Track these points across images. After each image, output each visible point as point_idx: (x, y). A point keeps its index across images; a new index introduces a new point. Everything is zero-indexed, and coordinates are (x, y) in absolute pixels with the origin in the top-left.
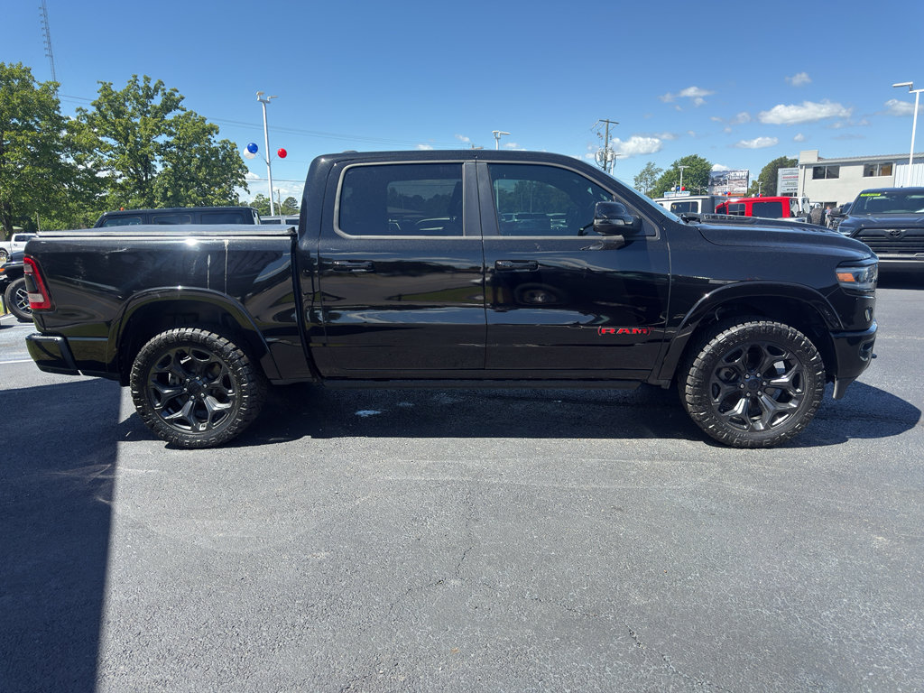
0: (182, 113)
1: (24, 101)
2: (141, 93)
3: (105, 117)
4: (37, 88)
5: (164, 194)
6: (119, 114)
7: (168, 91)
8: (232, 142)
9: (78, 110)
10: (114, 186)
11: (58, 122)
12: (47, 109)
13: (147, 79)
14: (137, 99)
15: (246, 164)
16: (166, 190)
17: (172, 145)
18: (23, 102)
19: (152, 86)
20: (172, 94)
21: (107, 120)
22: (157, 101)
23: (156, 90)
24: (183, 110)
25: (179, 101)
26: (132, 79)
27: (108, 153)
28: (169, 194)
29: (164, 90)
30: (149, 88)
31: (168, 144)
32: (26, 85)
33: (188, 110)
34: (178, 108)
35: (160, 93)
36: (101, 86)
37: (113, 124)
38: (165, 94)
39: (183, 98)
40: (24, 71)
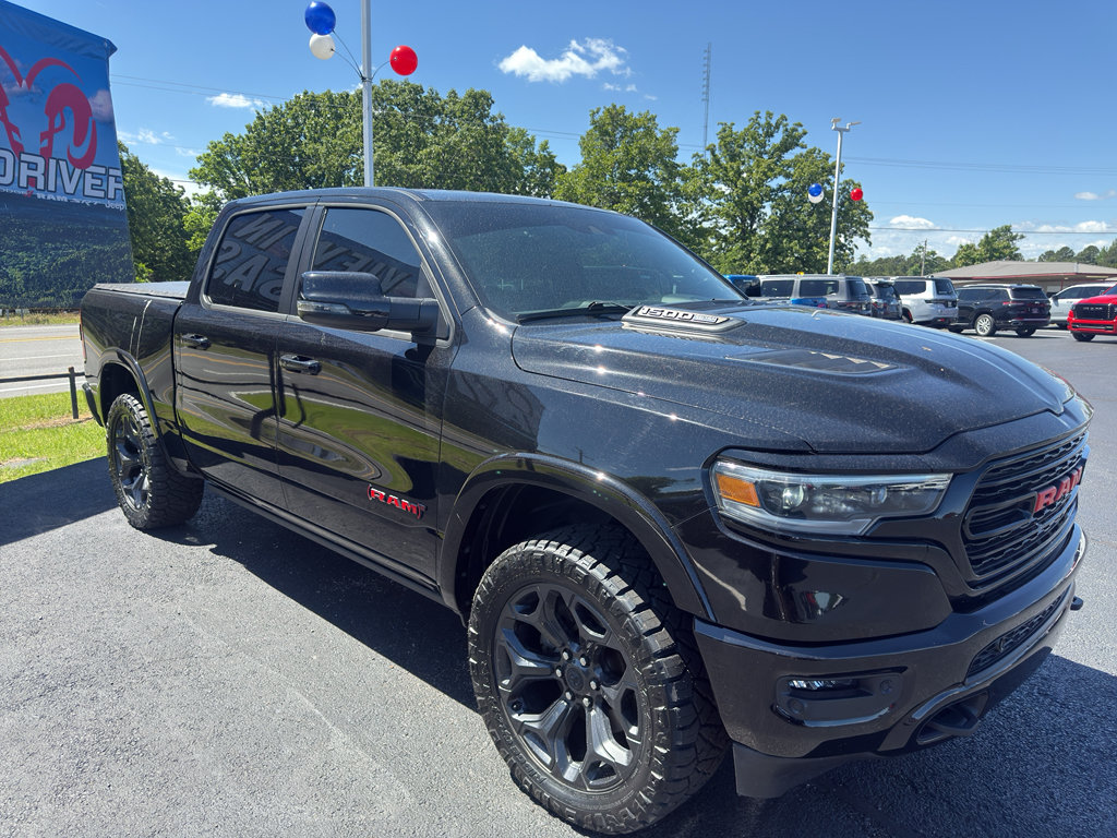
0: (804, 151)
1: (643, 151)
2: (760, 132)
3: (717, 161)
4: (659, 136)
5: (763, 246)
6: (733, 157)
7: (790, 127)
8: (856, 182)
9: (694, 156)
10: (719, 237)
11: (672, 170)
12: (664, 156)
13: (770, 115)
14: (755, 139)
15: (869, 210)
16: (766, 241)
17: (785, 189)
18: (640, 152)
19: (773, 122)
20: (794, 130)
21: (720, 165)
22: (777, 139)
23: (777, 127)
24: (802, 147)
25: (800, 137)
26: (754, 117)
27: (717, 201)
28: (769, 246)
29: (786, 125)
30: (769, 125)
31: (781, 188)
32: (649, 133)
33: (810, 147)
34: (798, 145)
35: (781, 129)
36: (720, 128)
37: (726, 169)
38: (787, 130)
39: (805, 133)
40: (650, 120)
